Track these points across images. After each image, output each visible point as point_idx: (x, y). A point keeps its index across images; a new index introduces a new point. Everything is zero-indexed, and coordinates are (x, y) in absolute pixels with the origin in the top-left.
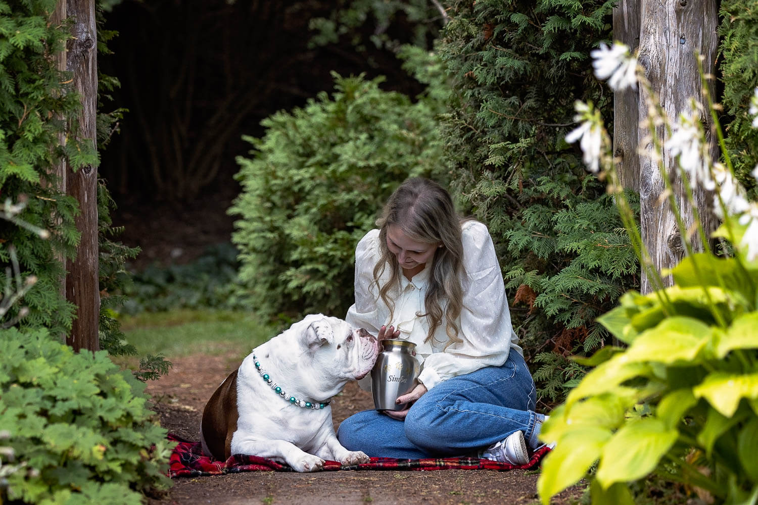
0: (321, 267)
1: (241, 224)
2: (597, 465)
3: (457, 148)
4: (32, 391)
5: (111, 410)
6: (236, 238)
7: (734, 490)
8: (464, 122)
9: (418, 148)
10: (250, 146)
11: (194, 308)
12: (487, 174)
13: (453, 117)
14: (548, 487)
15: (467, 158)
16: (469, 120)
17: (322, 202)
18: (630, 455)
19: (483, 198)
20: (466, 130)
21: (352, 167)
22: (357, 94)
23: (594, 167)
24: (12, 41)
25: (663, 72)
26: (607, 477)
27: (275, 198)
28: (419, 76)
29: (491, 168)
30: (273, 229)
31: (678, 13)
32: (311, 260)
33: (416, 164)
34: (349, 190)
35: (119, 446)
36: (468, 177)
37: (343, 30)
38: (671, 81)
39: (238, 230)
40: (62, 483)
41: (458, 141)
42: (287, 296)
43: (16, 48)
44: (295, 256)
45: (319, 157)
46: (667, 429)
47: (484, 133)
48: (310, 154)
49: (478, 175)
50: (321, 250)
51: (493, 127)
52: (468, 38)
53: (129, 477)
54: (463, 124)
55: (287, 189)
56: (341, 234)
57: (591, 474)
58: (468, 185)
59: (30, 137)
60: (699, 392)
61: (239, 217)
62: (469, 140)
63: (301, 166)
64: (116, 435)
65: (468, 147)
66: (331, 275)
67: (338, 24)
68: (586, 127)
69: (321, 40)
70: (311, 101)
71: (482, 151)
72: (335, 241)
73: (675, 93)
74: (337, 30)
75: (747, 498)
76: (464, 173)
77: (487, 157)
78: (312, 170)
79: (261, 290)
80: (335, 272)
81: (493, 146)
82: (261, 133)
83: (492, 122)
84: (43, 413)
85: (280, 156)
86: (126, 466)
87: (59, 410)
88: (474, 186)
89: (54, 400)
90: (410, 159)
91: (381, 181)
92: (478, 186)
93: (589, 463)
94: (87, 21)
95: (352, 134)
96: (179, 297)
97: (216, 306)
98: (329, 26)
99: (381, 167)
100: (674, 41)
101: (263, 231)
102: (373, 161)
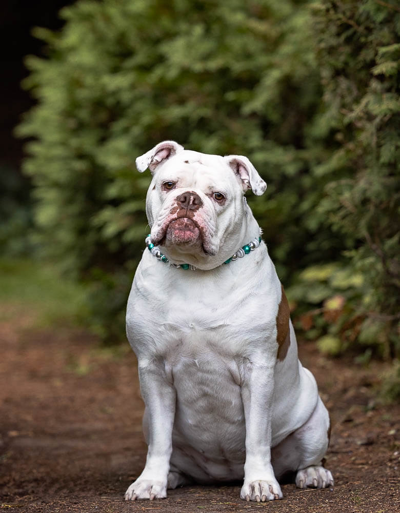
1: (35, 148)
3: (331, 50)
6: (30, 168)
8: (341, 16)
9: (272, 44)
12: (375, 85)
13: (328, 10)
15: (346, 64)
16: (348, 14)
17: (147, 119)
19: (370, 117)
20: (345, 27)
21: (186, 72)
29: (381, 77)
33: (271, 66)
34: (182, 102)
36: (349, 90)
39: (31, 156)
41: (333, 42)
42: (101, 245)
44: (112, 191)
45: (139, 58)
47: (369, 30)
48: (125, 53)
49: (363, 87)
51: (381, 23)
54: (339, 19)
55: (98, 104)
58: (348, 99)
61: (33, 139)
62: (348, 41)
63: (115, 70)
65: (347, 49)
71: (366, 55)
76: (344, 83)
77: (373, 64)
78: (132, 76)
79: (65, 236)
81: (383, 50)
82: (59, 26)
83: (381, 17)
85: (86, 57)
88: (357, 101)
90: (262, 60)
91: (224, 90)
92: (364, 101)
95: (182, 26)
99: (224, 72)
102: (214, 65)
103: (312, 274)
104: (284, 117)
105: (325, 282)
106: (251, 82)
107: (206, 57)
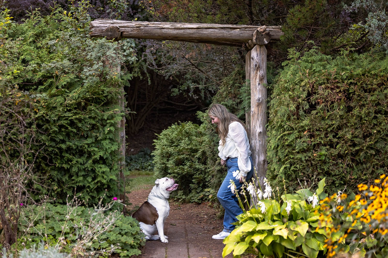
0: (176, 175)
2: (233, 251)
4: (117, 228)
5: (134, 231)
7: (260, 255)
9: (201, 143)
10: (157, 136)
11: (139, 170)
14: (224, 254)
18: (239, 250)
21: (184, 148)
22: (185, 127)
23: (233, 192)
24: (111, 149)
25: (255, 149)
26: (235, 254)
27: (164, 155)
28: (201, 120)
30: (164, 163)
31: (259, 135)
32: (173, 173)
33: (200, 148)
35: (135, 239)
37: (181, 91)
38: (257, 151)
40: (125, 249)
43: (112, 151)
44: (169, 171)
45: (175, 144)
46: (247, 244)
48: (173, 142)
50: (176, 171)
52: (212, 130)
53: (138, 246)
55: (167, 153)
56: (181, 166)
57: (232, 253)
59: (115, 169)
60: (253, 238)
63: (171, 146)
64: (135, 236)
66: (178, 177)
67: (179, 90)
68: (231, 184)
69: (175, 94)
70: (173, 124)
72: (180, 168)
73: (258, 153)
74: (179, 91)
75: (263, 257)
78: (173, 148)
80: (180, 176)
82: (160, 133)
84: (120, 233)
86: (137, 244)
87: (123, 232)
89: (122, 230)
93: (232, 250)
94: (123, 132)
95: (184, 138)
96: (134, 166)
97: (144, 169)
98: (177, 90)
99: (191, 149)
100: (258, 142)
101: (161, 164)
102: (189, 147)
103: (206, 190)
104: (202, 157)
105: (209, 191)
106: (196, 151)
107: (188, 145)
